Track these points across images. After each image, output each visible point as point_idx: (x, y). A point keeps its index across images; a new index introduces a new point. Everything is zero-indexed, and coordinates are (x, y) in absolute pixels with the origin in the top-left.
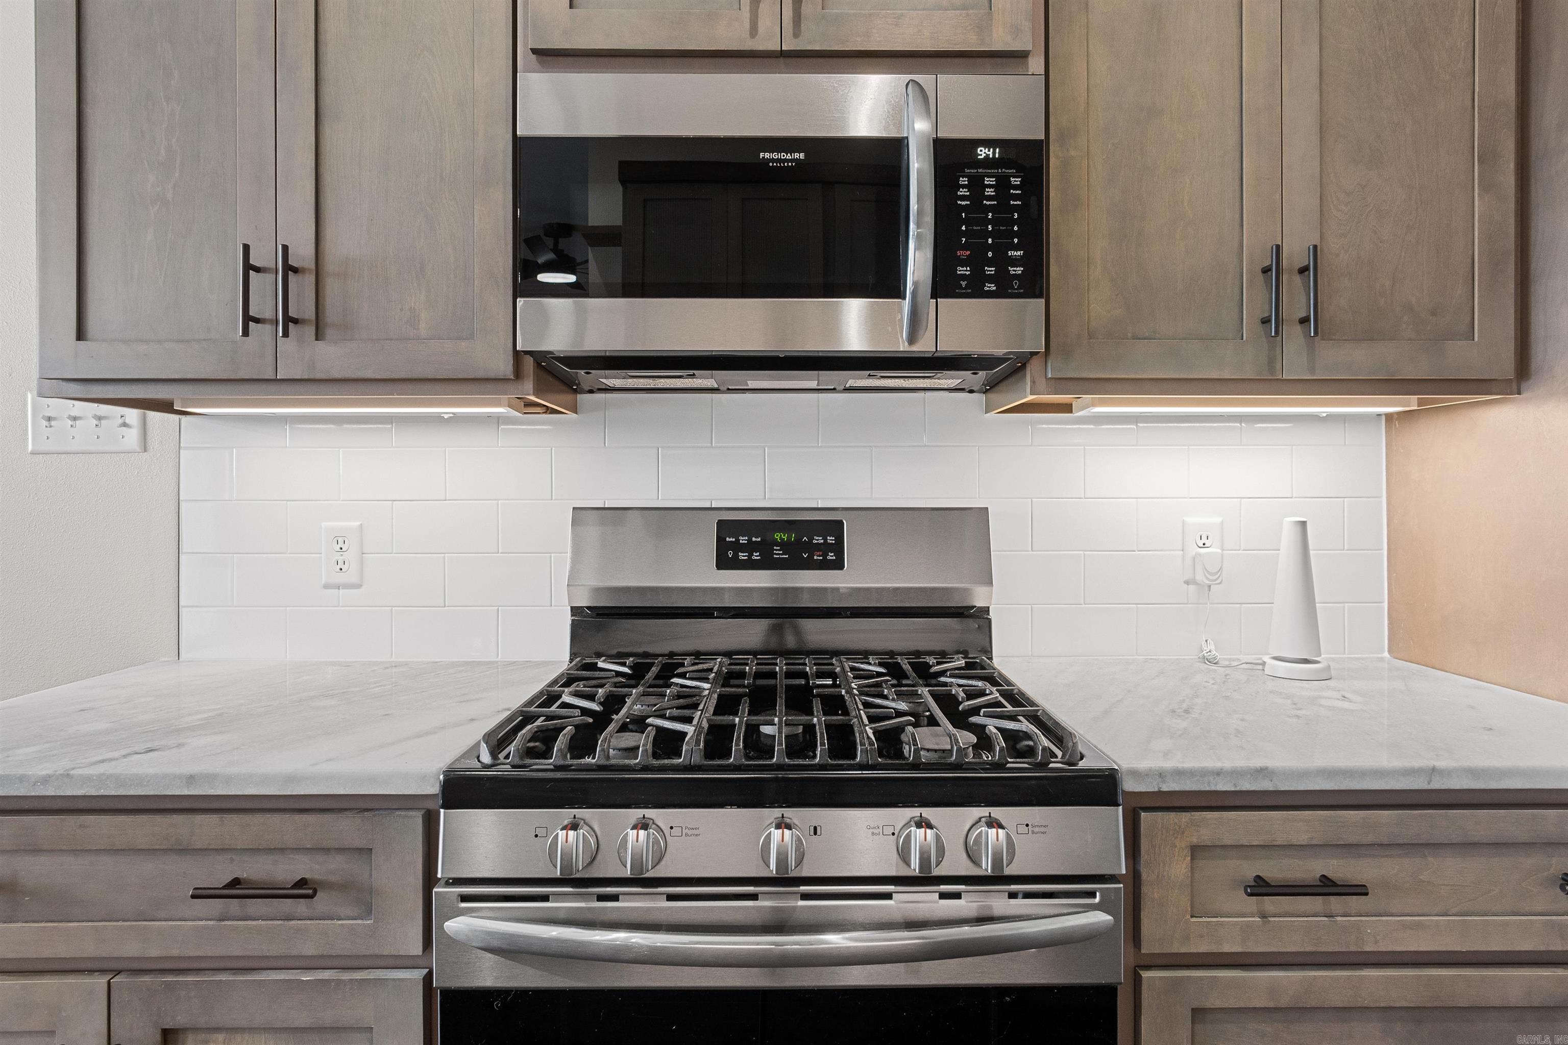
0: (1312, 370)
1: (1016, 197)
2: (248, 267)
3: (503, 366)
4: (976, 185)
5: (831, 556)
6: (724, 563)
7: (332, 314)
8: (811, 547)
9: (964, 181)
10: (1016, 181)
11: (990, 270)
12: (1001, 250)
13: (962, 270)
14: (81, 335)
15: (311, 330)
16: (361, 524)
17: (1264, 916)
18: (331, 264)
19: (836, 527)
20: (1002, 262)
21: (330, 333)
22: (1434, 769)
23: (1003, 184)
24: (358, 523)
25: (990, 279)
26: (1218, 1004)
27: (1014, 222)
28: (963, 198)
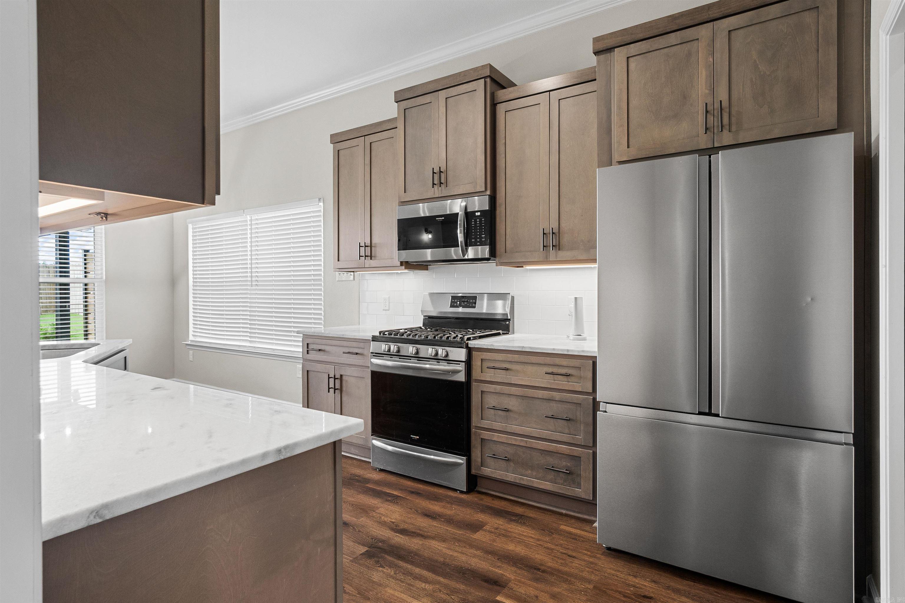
0: (556, 258)
1: (483, 223)
2: (360, 246)
3: (399, 264)
4: (475, 221)
5: (473, 305)
6: (452, 306)
7: (373, 255)
8: (470, 303)
9: (473, 220)
10: (483, 220)
11: (478, 240)
12: (480, 235)
13: (473, 240)
14: (338, 261)
15: (369, 258)
16: (389, 297)
17: (495, 374)
18: (373, 245)
19: (475, 298)
20: (481, 238)
21: (373, 258)
22: (523, 347)
23: (481, 221)
24: (388, 296)
25: (478, 242)
26: (485, 390)
27: (483, 229)
28: (473, 224)
